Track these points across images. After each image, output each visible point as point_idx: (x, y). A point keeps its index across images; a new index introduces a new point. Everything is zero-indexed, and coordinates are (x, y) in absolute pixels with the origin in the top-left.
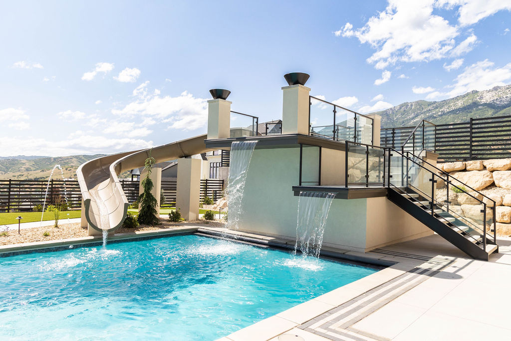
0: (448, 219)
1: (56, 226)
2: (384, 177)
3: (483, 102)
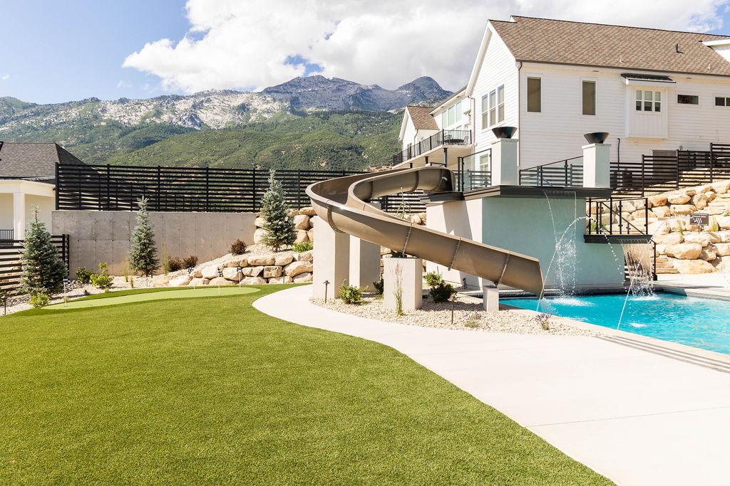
3: (106, 116)
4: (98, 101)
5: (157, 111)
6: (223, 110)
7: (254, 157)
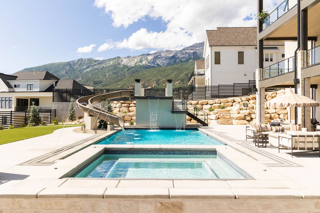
3: (123, 63)
4: (120, 57)
5: (141, 60)
6: (166, 58)
7: (178, 77)
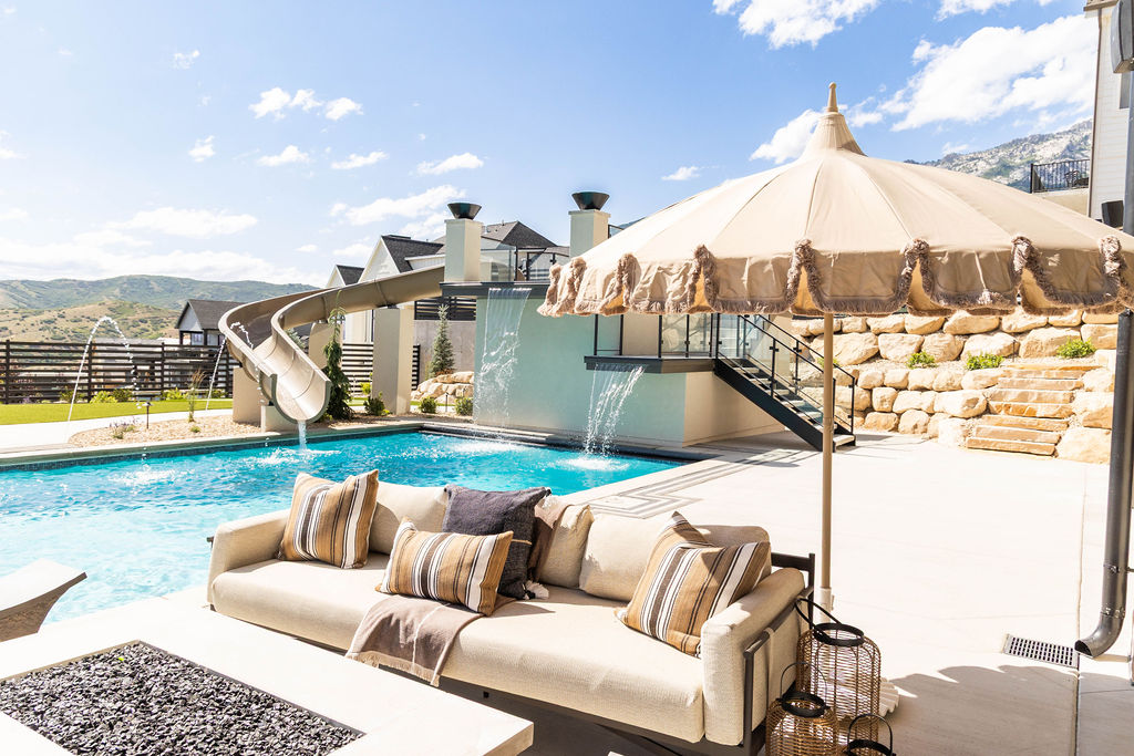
0: (809, 414)
1: (192, 420)
2: (710, 343)
